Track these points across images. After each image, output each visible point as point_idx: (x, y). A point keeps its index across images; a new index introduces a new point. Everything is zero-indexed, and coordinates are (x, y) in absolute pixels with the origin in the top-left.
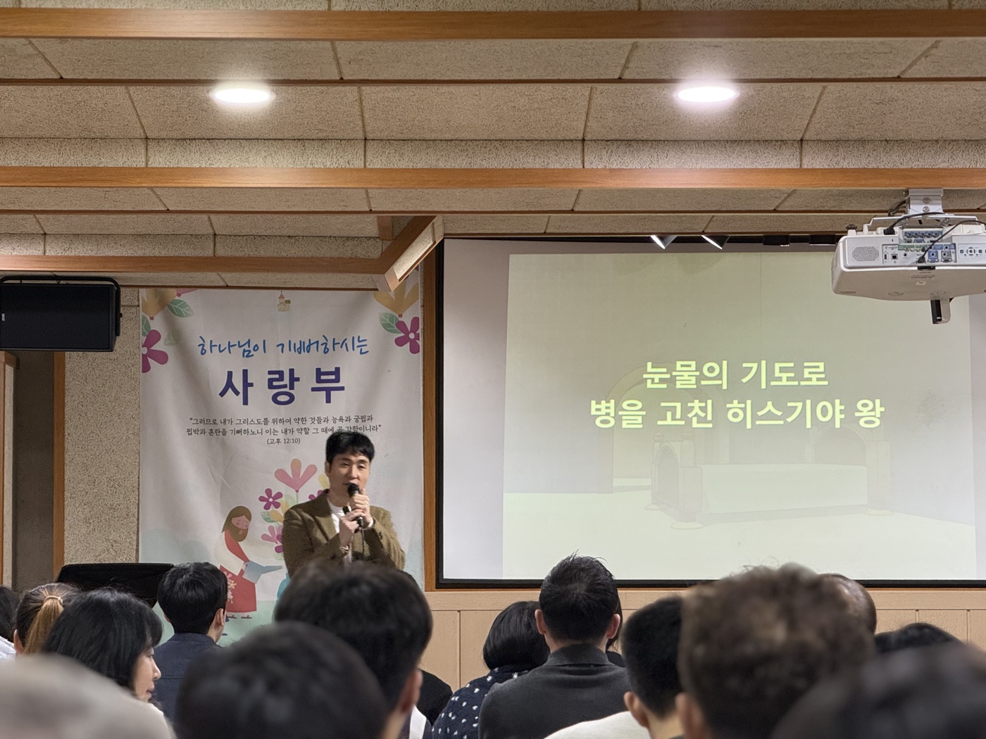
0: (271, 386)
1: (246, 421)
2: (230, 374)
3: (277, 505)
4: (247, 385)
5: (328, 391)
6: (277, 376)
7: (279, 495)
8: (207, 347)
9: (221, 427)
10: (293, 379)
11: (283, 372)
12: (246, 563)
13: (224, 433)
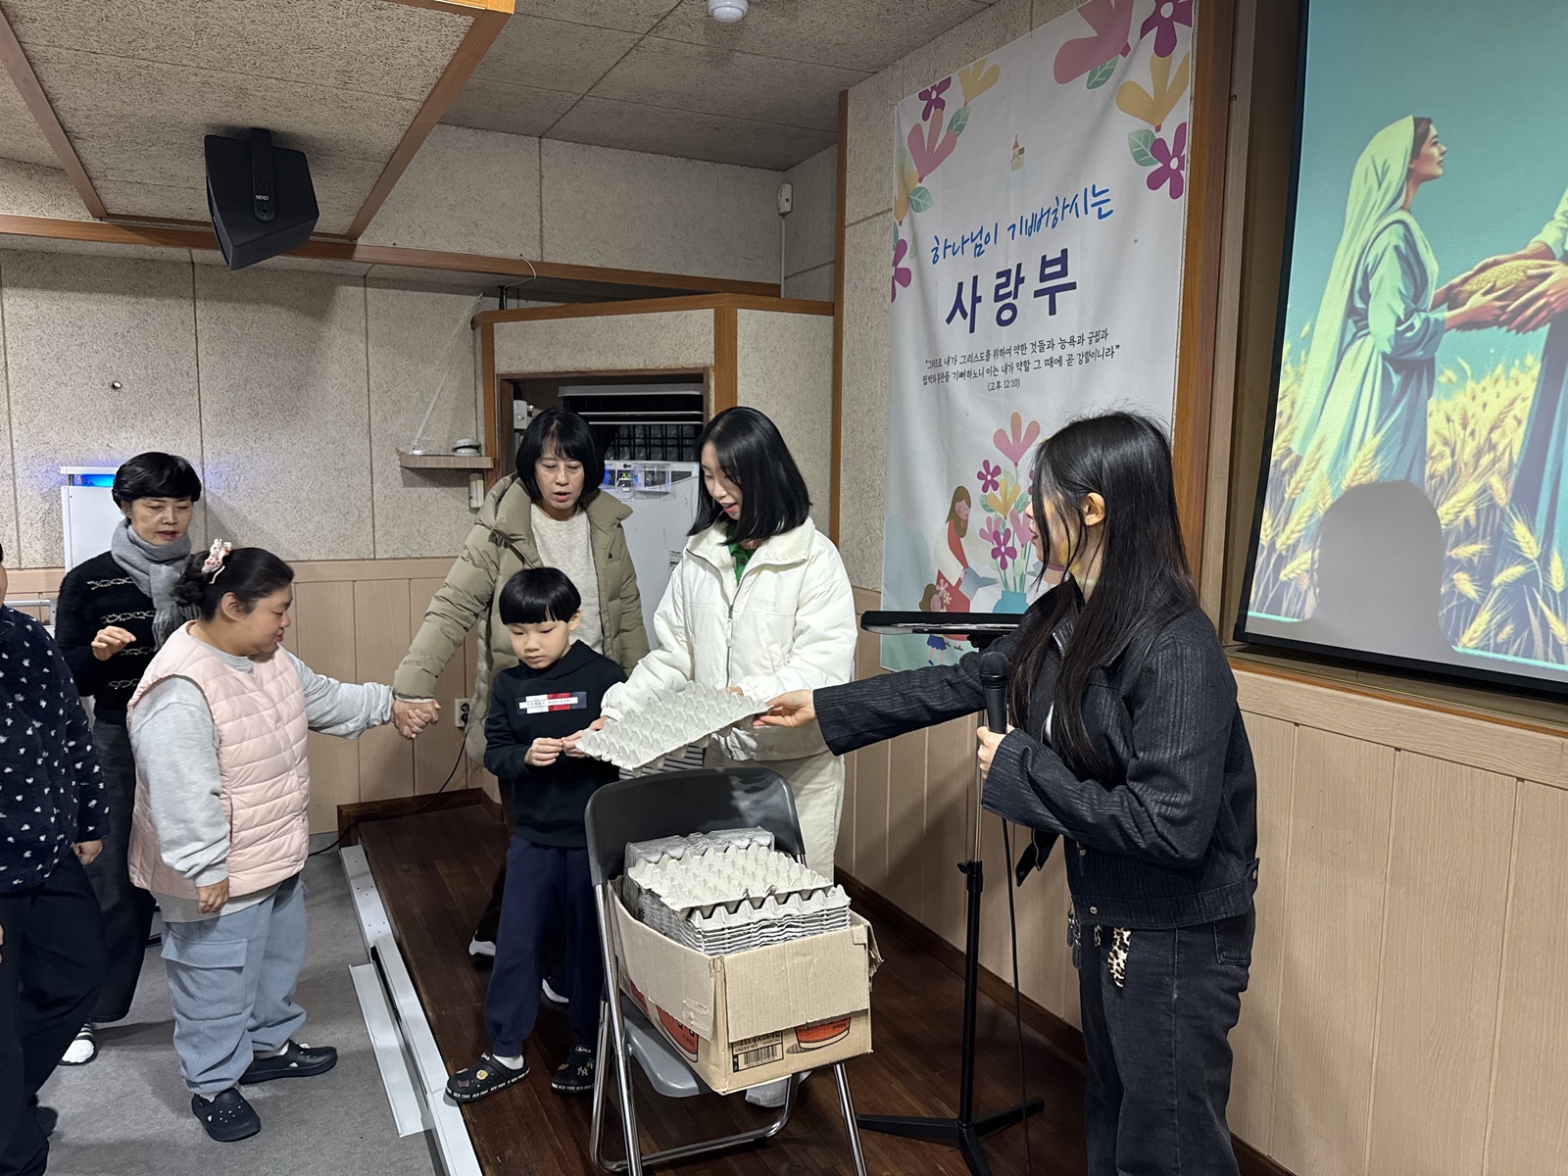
0: (998, 298)
1: (970, 358)
2: (960, 285)
3: (996, 486)
4: (976, 299)
5: (1051, 292)
6: (1003, 280)
7: (997, 471)
8: (940, 253)
9: (945, 368)
10: (1020, 280)
11: (1010, 270)
12: (966, 570)
13: (947, 376)
